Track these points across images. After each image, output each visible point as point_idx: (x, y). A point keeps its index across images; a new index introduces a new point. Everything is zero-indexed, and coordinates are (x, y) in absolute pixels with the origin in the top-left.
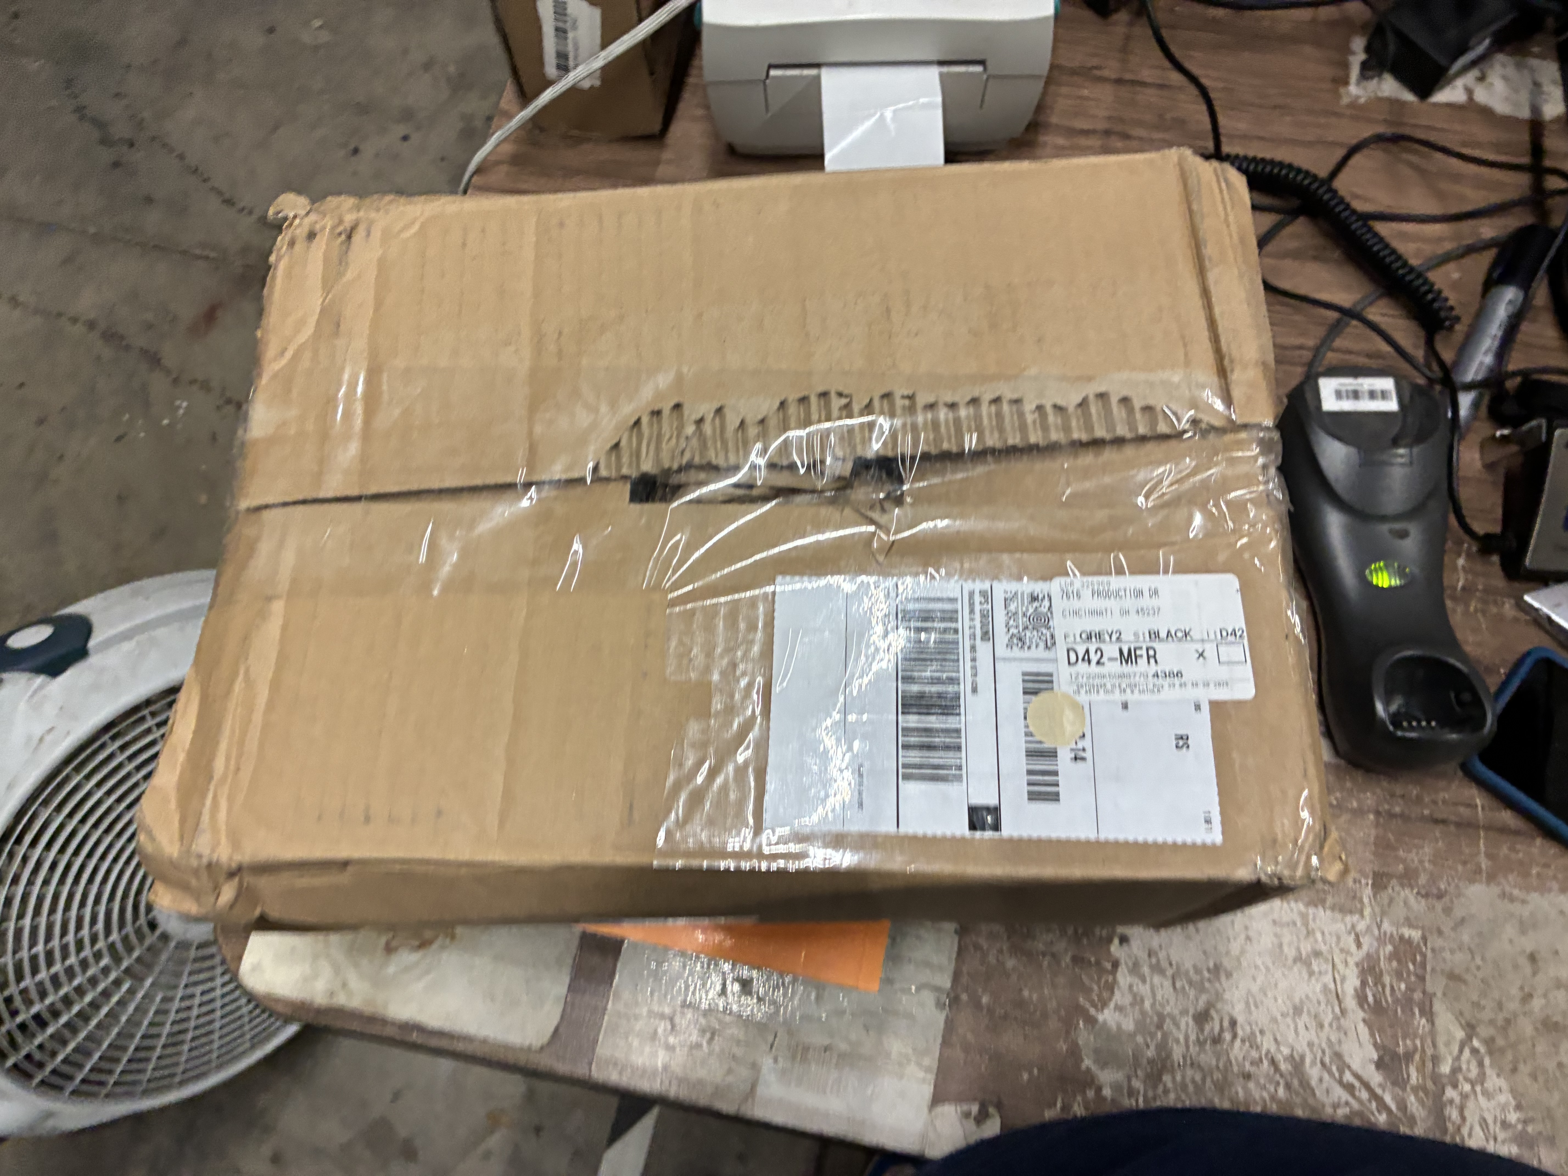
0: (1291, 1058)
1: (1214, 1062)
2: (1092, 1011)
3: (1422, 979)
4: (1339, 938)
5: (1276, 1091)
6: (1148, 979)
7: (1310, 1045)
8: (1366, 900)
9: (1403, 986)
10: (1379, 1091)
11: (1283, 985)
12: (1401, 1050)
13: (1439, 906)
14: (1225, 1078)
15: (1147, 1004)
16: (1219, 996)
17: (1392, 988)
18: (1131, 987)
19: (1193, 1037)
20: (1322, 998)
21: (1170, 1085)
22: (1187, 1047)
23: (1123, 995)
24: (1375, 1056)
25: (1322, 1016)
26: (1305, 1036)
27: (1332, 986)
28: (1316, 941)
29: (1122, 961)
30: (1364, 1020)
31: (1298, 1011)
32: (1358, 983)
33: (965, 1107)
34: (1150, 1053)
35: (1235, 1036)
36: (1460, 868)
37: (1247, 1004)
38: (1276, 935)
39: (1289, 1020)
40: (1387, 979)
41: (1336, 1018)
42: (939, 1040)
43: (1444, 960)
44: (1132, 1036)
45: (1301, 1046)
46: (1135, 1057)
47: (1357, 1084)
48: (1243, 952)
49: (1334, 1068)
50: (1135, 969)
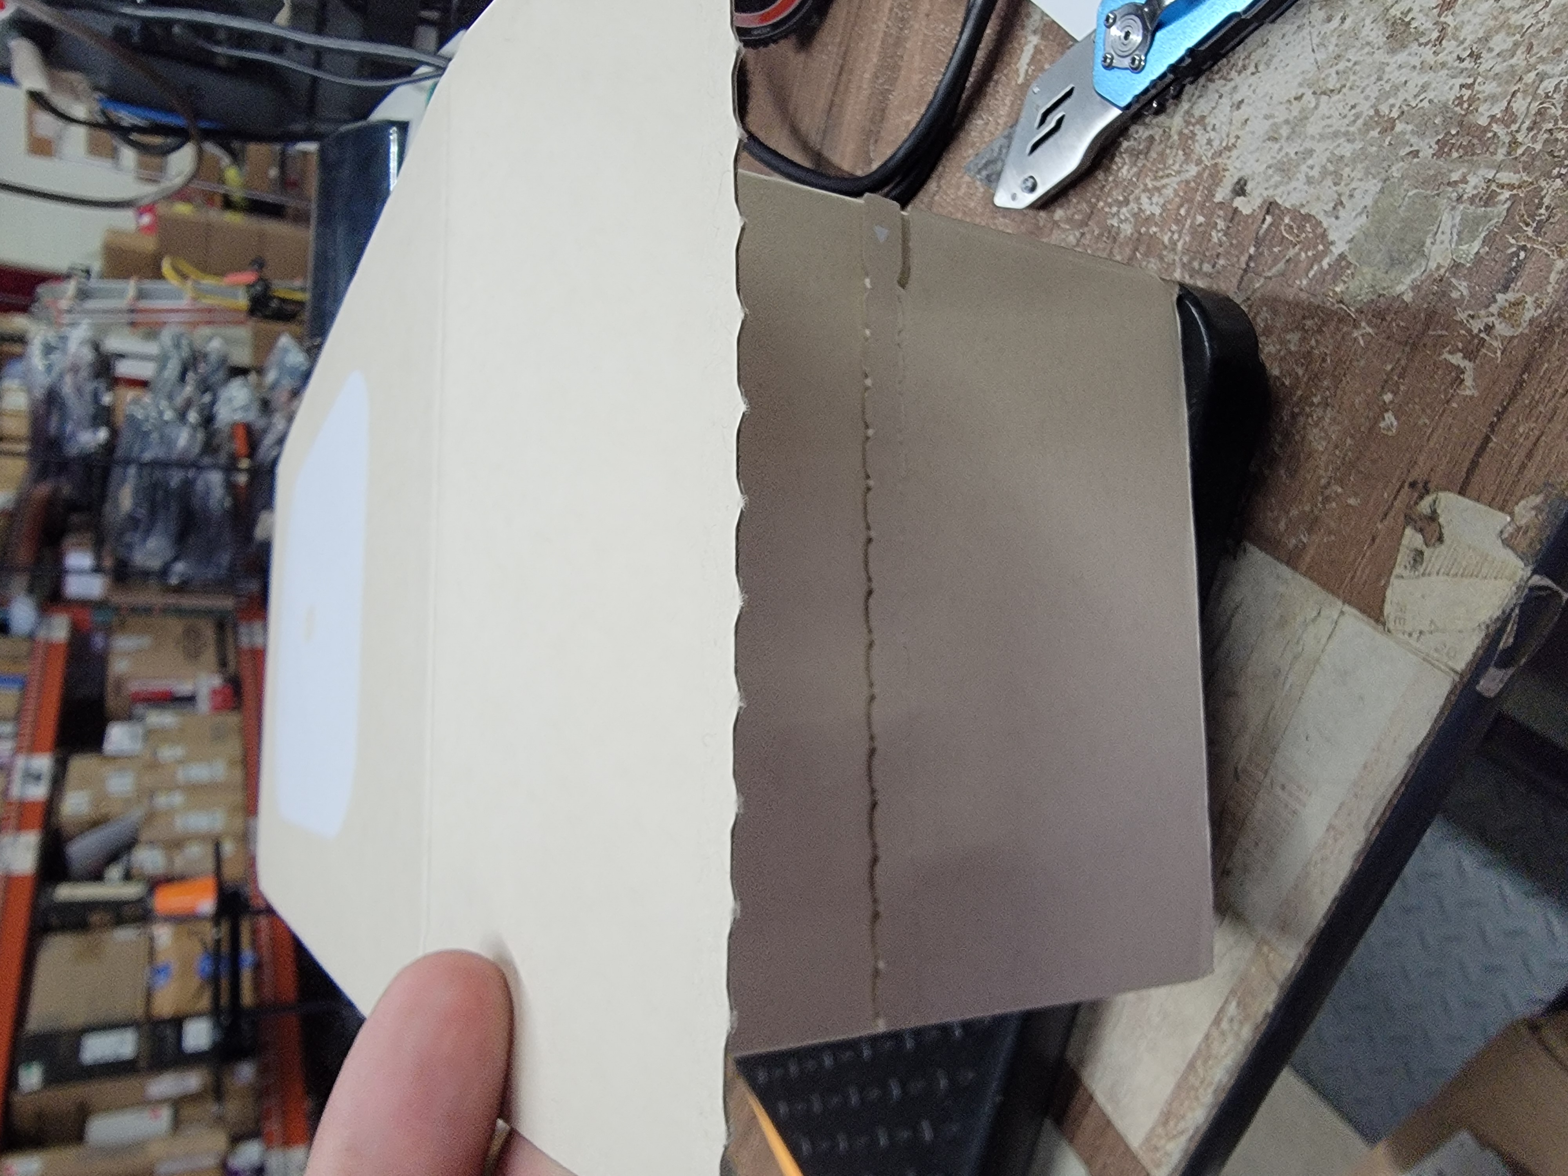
2: (1325, 264)
15: (1347, 150)
18: (1309, 181)
21: (1499, 108)
23: (1317, 199)
29: (1270, 192)
44: (1386, 187)
50: (1288, 170)
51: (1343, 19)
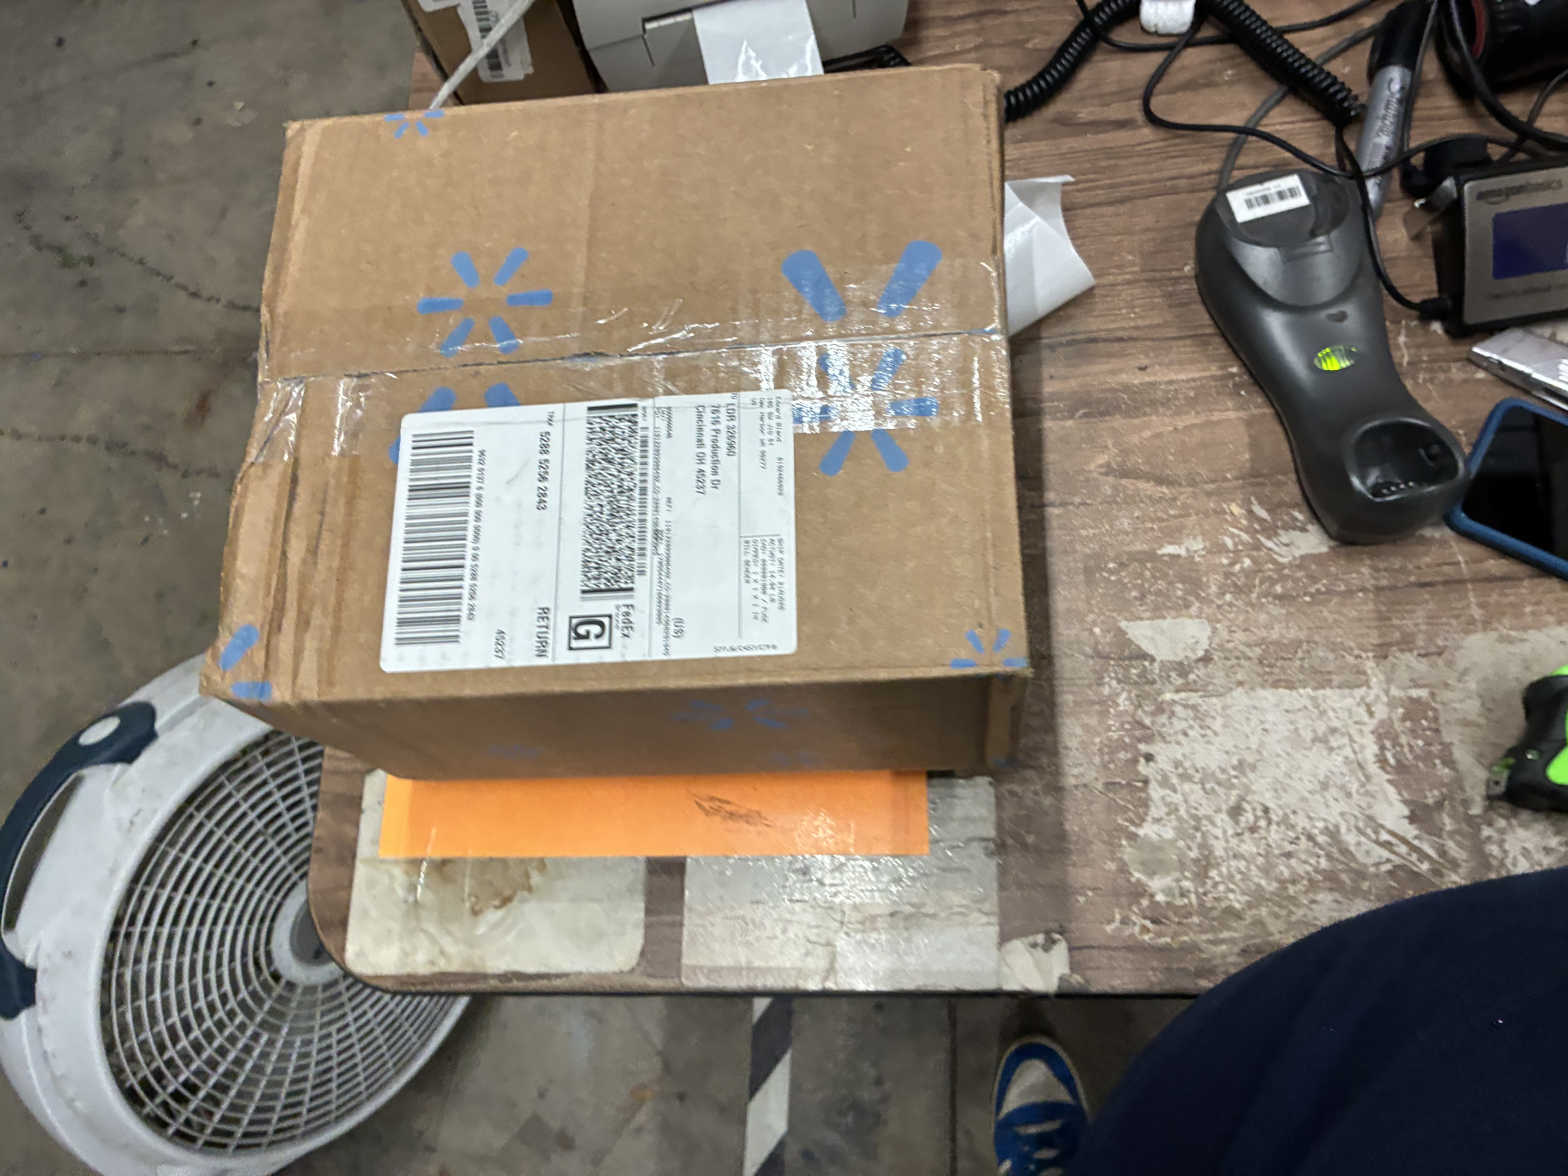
0: (1326, 831)
1: (1255, 850)
2: (1133, 829)
3: (1437, 731)
4: (1350, 711)
5: (1318, 863)
6: (1178, 788)
7: (1342, 814)
8: (1369, 672)
9: (1420, 743)
10: (1416, 842)
11: (1306, 765)
12: (1430, 801)
13: (1440, 661)
14: (1267, 862)
15: (1182, 812)
16: (1247, 790)
17: (1410, 746)
18: (1163, 798)
19: (1230, 832)
20: (1345, 770)
21: (1218, 879)
22: (1227, 842)
23: (1157, 807)
24: (1406, 812)
25: (1349, 785)
26: (1337, 808)
27: (1351, 756)
28: (1329, 719)
29: (1151, 777)
30: (1390, 781)
31: (1325, 786)
32: (1375, 749)
33: (1031, 939)
34: (1194, 854)
35: (1270, 822)
36: (1454, 622)
37: (1276, 790)
38: (1291, 723)
39: (1318, 796)
40: (1403, 739)
41: (1363, 785)
42: (995, 885)
43: (1455, 710)
44: (1173, 842)
45: (1334, 817)
46: (1180, 861)
47: (1394, 840)
48: (1262, 744)
49: (1369, 831)
50: (1165, 782)
51: (1236, 777)
